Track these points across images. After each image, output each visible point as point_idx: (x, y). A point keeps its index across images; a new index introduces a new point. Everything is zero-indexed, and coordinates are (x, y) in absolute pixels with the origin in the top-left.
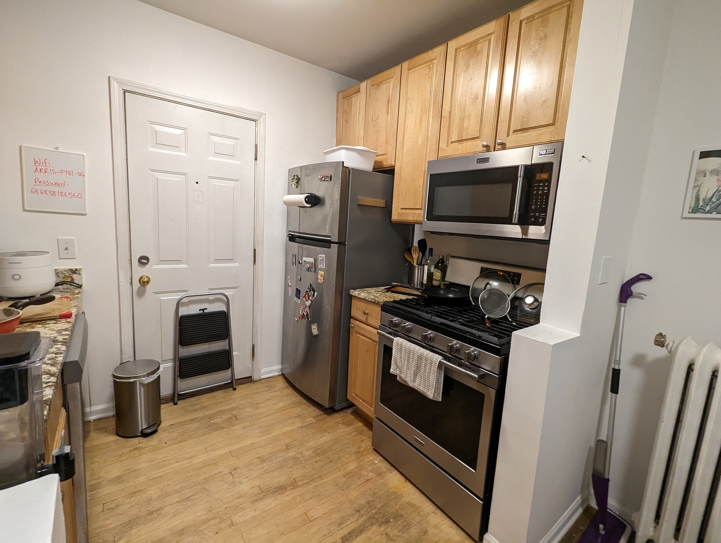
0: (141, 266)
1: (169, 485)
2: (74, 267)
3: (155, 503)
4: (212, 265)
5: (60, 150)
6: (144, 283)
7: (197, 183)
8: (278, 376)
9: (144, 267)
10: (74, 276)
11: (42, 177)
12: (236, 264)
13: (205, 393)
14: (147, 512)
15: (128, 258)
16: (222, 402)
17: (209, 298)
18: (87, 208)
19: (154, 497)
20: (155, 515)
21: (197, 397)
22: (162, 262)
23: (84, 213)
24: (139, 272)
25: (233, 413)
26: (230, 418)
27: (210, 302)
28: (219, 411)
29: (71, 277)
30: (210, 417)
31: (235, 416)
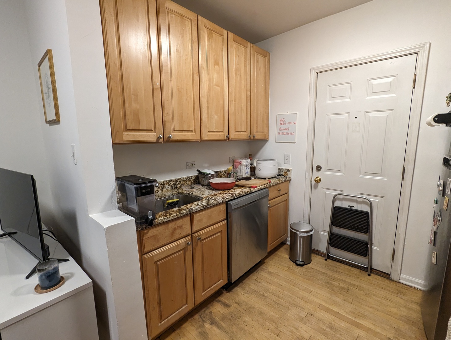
0: (317, 172)
1: (280, 292)
2: (288, 168)
3: (268, 293)
4: (361, 176)
5: (289, 113)
6: (318, 181)
7: (356, 118)
8: (421, 290)
9: (319, 172)
10: (288, 172)
11: (282, 127)
12: (384, 179)
13: (347, 265)
14: (263, 294)
15: (311, 166)
16: (351, 276)
17: (357, 199)
18: (296, 139)
19: (271, 291)
20: (264, 298)
21: (341, 264)
22: (329, 170)
23: (295, 142)
24: (316, 174)
25: (349, 287)
26: (344, 288)
27: (358, 202)
28: (342, 280)
29: (287, 173)
30: (334, 279)
31: (348, 290)
